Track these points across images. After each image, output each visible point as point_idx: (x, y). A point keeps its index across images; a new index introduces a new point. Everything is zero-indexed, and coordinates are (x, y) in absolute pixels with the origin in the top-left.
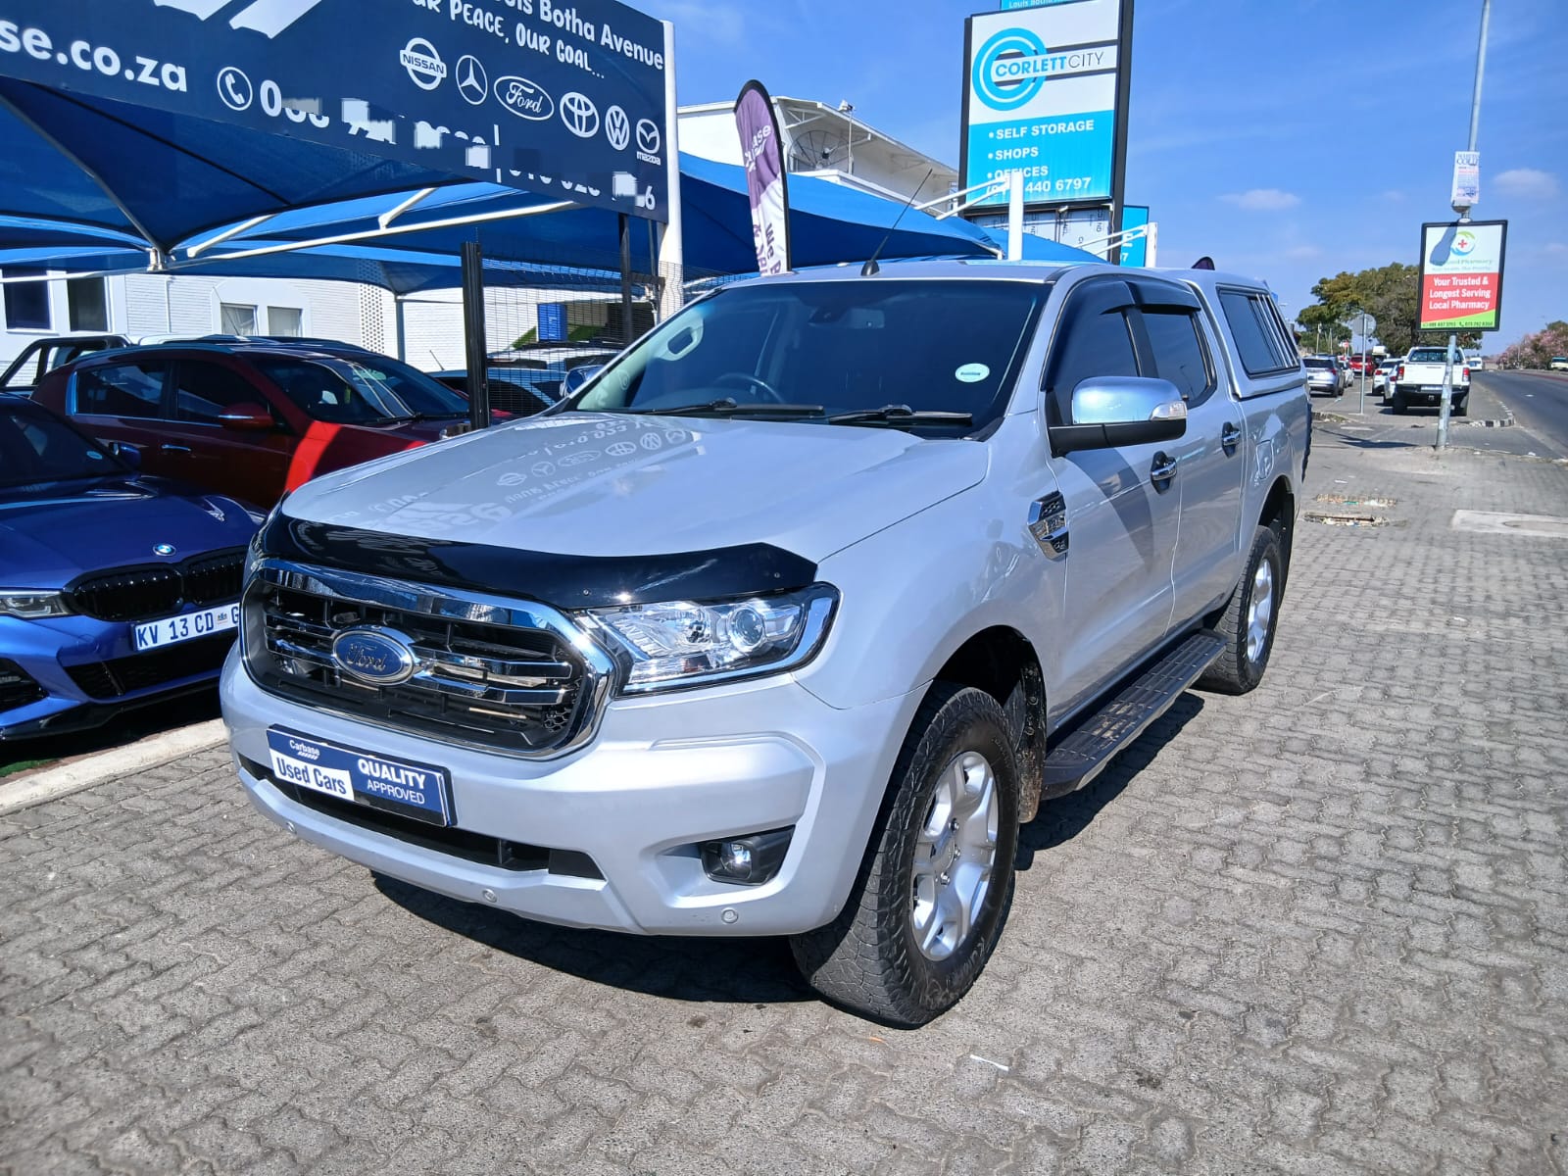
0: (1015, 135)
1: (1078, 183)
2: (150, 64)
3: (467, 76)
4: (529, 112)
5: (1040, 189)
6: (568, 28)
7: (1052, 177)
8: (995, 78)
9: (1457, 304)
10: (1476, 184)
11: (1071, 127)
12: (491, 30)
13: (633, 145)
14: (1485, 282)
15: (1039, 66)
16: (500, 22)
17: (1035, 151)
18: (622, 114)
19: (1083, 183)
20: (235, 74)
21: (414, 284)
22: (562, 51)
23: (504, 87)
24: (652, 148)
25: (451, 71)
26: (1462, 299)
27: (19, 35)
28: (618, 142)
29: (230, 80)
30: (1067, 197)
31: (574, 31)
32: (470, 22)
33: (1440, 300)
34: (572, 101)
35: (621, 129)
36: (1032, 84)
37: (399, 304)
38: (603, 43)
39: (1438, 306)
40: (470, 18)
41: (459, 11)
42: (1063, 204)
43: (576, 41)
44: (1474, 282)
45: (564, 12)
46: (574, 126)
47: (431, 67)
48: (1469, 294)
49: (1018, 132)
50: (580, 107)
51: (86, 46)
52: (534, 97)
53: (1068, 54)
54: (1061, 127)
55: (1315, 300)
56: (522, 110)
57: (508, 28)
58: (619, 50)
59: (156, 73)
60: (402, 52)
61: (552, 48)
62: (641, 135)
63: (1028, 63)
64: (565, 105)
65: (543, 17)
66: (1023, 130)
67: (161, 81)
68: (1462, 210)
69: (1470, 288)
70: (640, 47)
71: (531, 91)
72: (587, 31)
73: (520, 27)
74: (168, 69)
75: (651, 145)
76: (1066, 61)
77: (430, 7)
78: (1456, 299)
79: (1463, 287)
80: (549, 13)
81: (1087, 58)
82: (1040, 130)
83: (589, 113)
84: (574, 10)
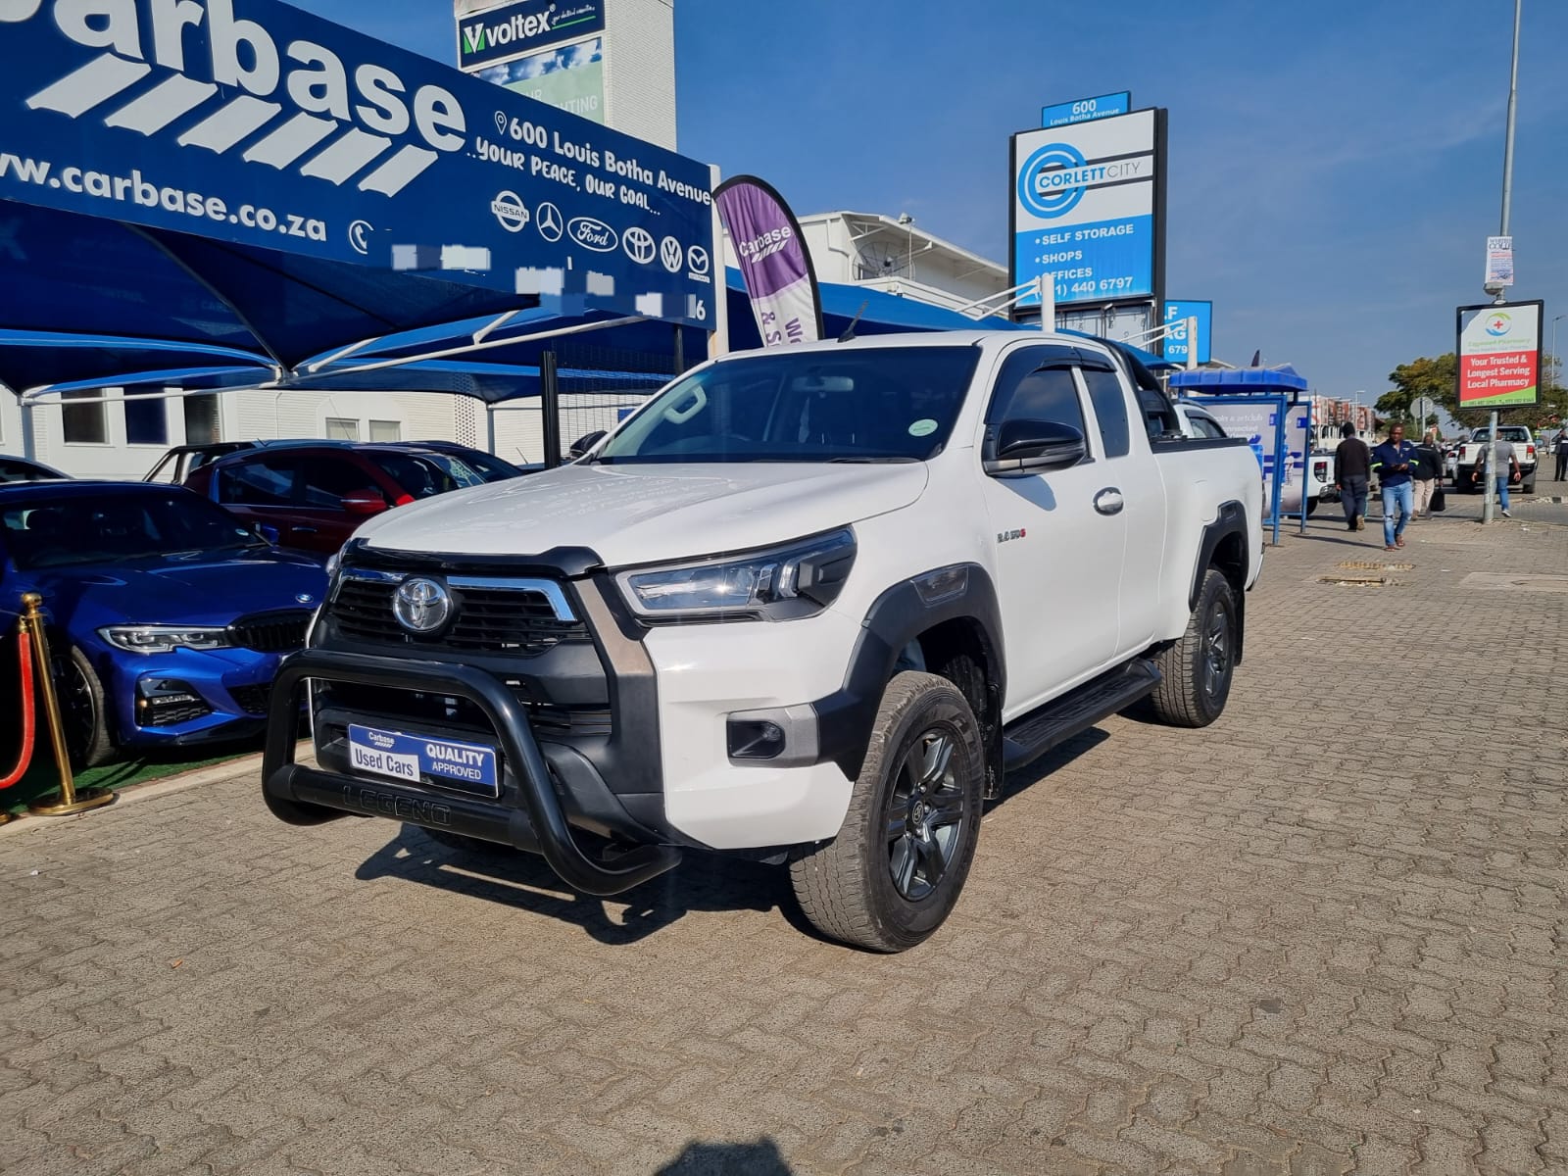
0: (1060, 241)
1: (1120, 282)
2: (298, 220)
3: (546, 219)
4: (597, 245)
5: (1085, 289)
6: (630, 176)
7: (1096, 278)
8: (1039, 190)
9: (1494, 382)
10: (1509, 267)
11: (1112, 231)
12: (565, 182)
13: (685, 269)
14: (1524, 360)
15: (1080, 177)
16: (572, 175)
17: (1079, 255)
18: (676, 243)
19: (1126, 282)
20: (363, 226)
21: (503, 393)
22: (625, 195)
23: (575, 227)
24: (702, 269)
25: (532, 216)
26: (1501, 378)
27: (203, 203)
28: (672, 266)
29: (359, 231)
30: (1111, 295)
31: (635, 178)
32: (548, 176)
33: (1477, 379)
34: (633, 234)
35: (674, 255)
36: (1074, 194)
37: (491, 411)
38: (659, 186)
39: (1476, 385)
40: (548, 173)
41: (539, 167)
42: (1108, 302)
43: (636, 186)
44: (1512, 360)
45: (626, 163)
46: (634, 254)
47: (517, 213)
48: (1508, 372)
49: (1063, 238)
50: (639, 239)
51: (251, 209)
52: (601, 233)
53: (1107, 165)
54: (1103, 232)
55: (1393, 387)
56: (591, 244)
57: (579, 179)
58: (673, 191)
59: (302, 227)
60: (493, 203)
61: (616, 193)
62: (693, 260)
63: (1070, 175)
64: (627, 239)
65: (608, 168)
66: (1067, 236)
67: (306, 234)
68: (1494, 292)
69: (1507, 366)
70: (690, 188)
71: (599, 228)
72: (646, 177)
73: (589, 177)
74: (312, 223)
75: (700, 267)
76: (1105, 171)
77: (516, 166)
78: (1494, 377)
79: (1502, 365)
80: (613, 165)
81: (1124, 168)
82: (1083, 235)
83: (647, 243)
84: (634, 161)
